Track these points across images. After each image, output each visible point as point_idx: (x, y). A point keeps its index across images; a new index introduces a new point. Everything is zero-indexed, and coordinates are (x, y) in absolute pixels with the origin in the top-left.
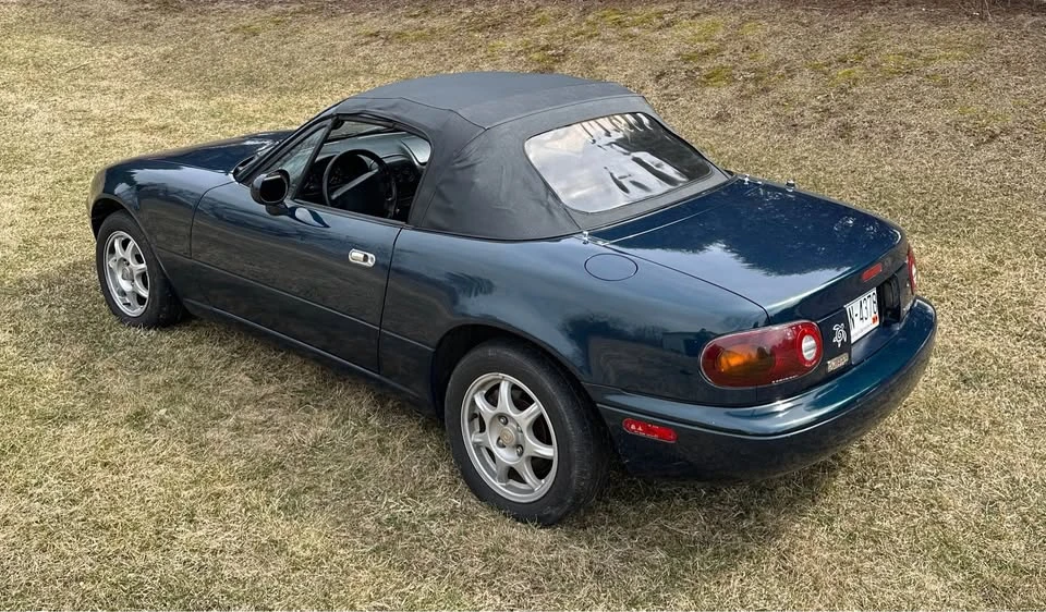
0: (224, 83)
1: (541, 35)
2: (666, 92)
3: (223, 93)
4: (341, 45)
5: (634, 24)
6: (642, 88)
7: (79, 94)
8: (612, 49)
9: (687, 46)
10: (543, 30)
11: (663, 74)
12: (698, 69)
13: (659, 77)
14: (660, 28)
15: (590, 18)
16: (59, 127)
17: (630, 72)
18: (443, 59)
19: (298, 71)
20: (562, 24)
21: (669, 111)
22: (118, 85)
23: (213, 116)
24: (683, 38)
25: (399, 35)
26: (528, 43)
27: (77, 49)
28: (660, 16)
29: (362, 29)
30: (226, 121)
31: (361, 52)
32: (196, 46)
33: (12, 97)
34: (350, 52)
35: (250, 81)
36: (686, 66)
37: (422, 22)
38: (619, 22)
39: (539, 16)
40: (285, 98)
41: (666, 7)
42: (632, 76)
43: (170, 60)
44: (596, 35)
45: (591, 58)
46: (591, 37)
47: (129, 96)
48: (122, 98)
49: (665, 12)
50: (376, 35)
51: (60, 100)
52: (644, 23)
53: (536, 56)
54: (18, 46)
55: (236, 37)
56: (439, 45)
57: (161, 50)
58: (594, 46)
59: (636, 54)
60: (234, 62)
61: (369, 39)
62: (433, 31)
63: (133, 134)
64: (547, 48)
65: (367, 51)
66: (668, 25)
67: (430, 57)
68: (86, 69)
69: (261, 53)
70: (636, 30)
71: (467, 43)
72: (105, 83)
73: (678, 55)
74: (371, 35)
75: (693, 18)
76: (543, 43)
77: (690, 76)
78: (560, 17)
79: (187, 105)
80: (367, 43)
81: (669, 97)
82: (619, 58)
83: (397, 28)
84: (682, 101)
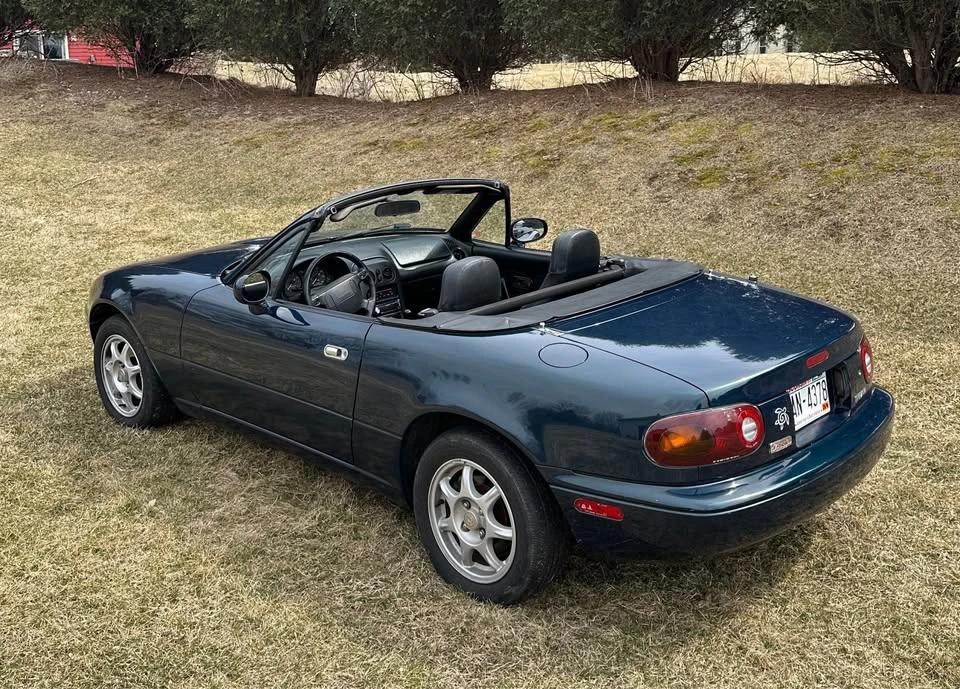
0: (226, 195)
1: (537, 140)
2: (659, 194)
3: (224, 204)
4: (341, 155)
5: (629, 128)
6: (635, 190)
7: (86, 208)
8: (606, 153)
9: (681, 148)
10: (540, 135)
11: (655, 177)
12: (691, 170)
13: (652, 180)
14: (655, 131)
15: (586, 122)
16: (65, 240)
17: (623, 175)
18: (439, 166)
19: (298, 181)
20: (557, 130)
21: (661, 213)
22: (123, 199)
23: (214, 227)
24: (677, 140)
25: (397, 143)
26: (524, 147)
27: (84, 165)
28: (655, 118)
29: (361, 139)
30: (225, 232)
31: (361, 161)
32: (199, 159)
33: (20, 212)
34: (348, 162)
35: (251, 192)
36: (680, 168)
37: (420, 130)
38: (615, 126)
39: (536, 121)
40: (285, 208)
41: (662, 110)
42: (626, 178)
43: (175, 173)
44: (591, 139)
45: (585, 162)
46: (586, 141)
47: (134, 209)
48: (126, 211)
49: (661, 115)
50: (375, 144)
51: (66, 214)
52: (640, 125)
53: (530, 161)
54: (27, 163)
55: (240, 149)
56: (437, 152)
57: (166, 164)
58: (589, 150)
59: (630, 157)
60: (237, 174)
61: (368, 148)
62: (430, 139)
63: (135, 245)
64: (543, 152)
65: (366, 160)
66: (663, 128)
67: (426, 165)
68: (92, 183)
69: (263, 164)
70: (631, 133)
71: (464, 150)
72: (110, 198)
73: (672, 157)
74: (370, 144)
75: (688, 120)
76: (538, 148)
77: (683, 179)
78: (556, 122)
79: (190, 217)
80: (365, 152)
81: (662, 199)
82: (614, 161)
83: (396, 137)
84: (674, 203)
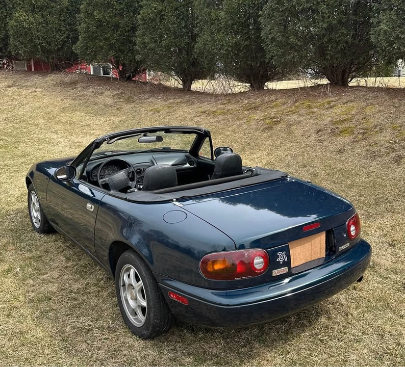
1: (272, 112)
2: (319, 138)
4: (190, 116)
5: (316, 107)
6: (309, 136)
7: (82, 136)
8: (302, 118)
9: (336, 117)
10: (275, 110)
11: (320, 131)
12: (337, 128)
13: (318, 132)
14: (327, 109)
15: (297, 104)
16: (67, 148)
17: (306, 129)
18: (228, 122)
20: (283, 107)
21: (318, 148)
24: (336, 113)
25: (214, 112)
26: (266, 115)
27: (88, 118)
28: (329, 103)
29: (200, 110)
31: (197, 119)
32: (134, 117)
33: (55, 136)
34: (192, 120)
36: (333, 127)
37: (226, 107)
38: (309, 106)
39: (275, 103)
41: (333, 99)
42: (307, 131)
43: (122, 122)
44: (297, 112)
45: (291, 123)
46: (294, 113)
49: (332, 101)
50: (205, 112)
51: (73, 138)
52: (321, 106)
53: (267, 122)
54: (66, 116)
55: (151, 113)
56: (229, 117)
57: (120, 119)
58: (295, 117)
59: (311, 121)
61: (201, 114)
62: (228, 111)
64: (274, 118)
65: (199, 119)
66: (331, 108)
67: (223, 122)
68: (88, 125)
70: (315, 110)
71: (240, 116)
73: (330, 121)
74: (203, 112)
75: (344, 104)
76: (272, 116)
77: (333, 131)
78: (284, 104)
80: (200, 116)
81: (320, 141)
82: (304, 123)
83: (215, 109)
84: (325, 143)
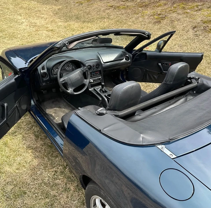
0: (71, 18)
1: (159, 10)
2: (196, 33)
3: (70, 21)
4: (102, 9)
5: (188, 9)
6: (188, 31)
7: (36, 18)
8: (180, 17)
9: (205, 18)
10: (160, 8)
11: (195, 27)
12: (208, 26)
13: (194, 28)
14: (197, 11)
15: (175, 5)
16: (28, 27)
17: (185, 25)
18: (129, 15)
19: (90, 16)
20: (165, 7)
21: (196, 40)
22: (46, 16)
23: (65, 28)
24: (204, 15)
25: (118, 7)
26: (154, 12)
27: (39, 5)
28: (197, 6)
29: (109, 5)
30: (68, 30)
31: (107, 11)
32: (67, 7)
33: (20, 18)
34: (104, 11)
35: (77, 18)
36: (204, 25)
37: (125, 3)
38: (184, 8)
39: (159, 4)
40: (85, 24)
41: (199, 4)
42: (185, 27)
43: (60, 10)
44: (176, 11)
45: (173, 19)
46: (174, 12)
47: (48, 20)
48: (46, 20)
49: (199, 5)
50: (112, 6)
51: (31, 19)
52: (191, 9)
53: (156, 17)
54: (25, 3)
55: (77, 4)
56: (129, 11)
57: (58, 7)
58: (174, 15)
59: (187, 19)
60: (75, 12)
61: (110, 8)
62: (128, 6)
63: (44, 31)
64: (160, 14)
65: (109, 11)
66: (199, 10)
67: (125, 15)
68: (40, 11)
69: (82, 10)
70: (189, 11)
71: (137, 11)
72: (42, 16)
73: (201, 21)
74: (111, 6)
75: (208, 8)
76: (159, 13)
77: (205, 29)
78: (165, 4)
79: (60, 24)
80: (109, 9)
81: (196, 35)
82: (182, 20)
83: (118, 5)
84: (201, 37)
